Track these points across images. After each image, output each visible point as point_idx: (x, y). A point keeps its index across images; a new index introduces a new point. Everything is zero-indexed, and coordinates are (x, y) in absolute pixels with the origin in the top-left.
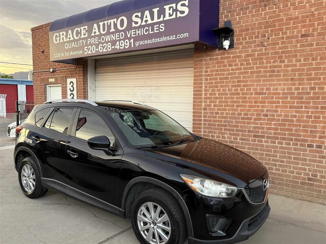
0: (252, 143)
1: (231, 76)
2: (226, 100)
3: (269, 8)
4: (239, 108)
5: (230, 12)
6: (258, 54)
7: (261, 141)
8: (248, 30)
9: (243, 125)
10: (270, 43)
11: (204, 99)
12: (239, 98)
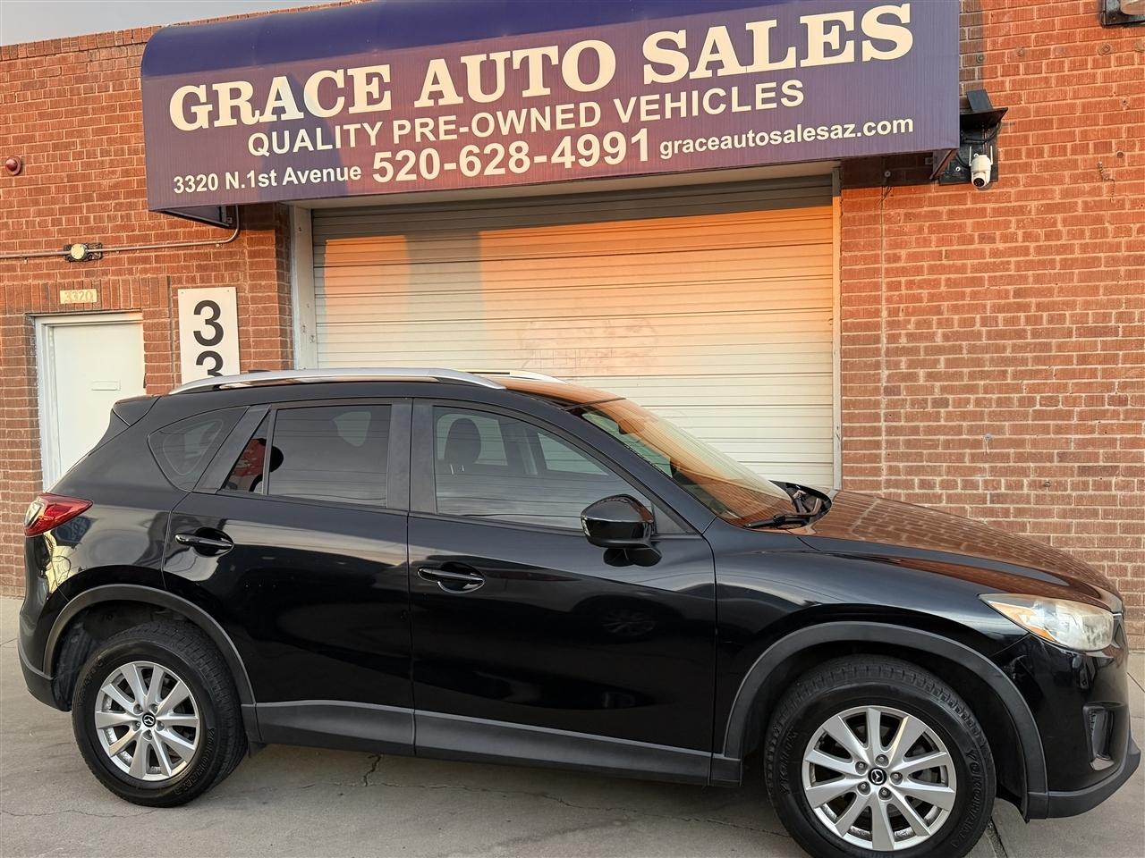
0: (1074, 494)
1: (992, 274)
2: (975, 356)
3: (1119, 60)
4: (1025, 382)
5: (979, 61)
6: (1085, 203)
7: (1107, 487)
8: (1047, 124)
9: (1039, 437)
10: (1127, 170)
11: (886, 356)
12: (1023, 348)
